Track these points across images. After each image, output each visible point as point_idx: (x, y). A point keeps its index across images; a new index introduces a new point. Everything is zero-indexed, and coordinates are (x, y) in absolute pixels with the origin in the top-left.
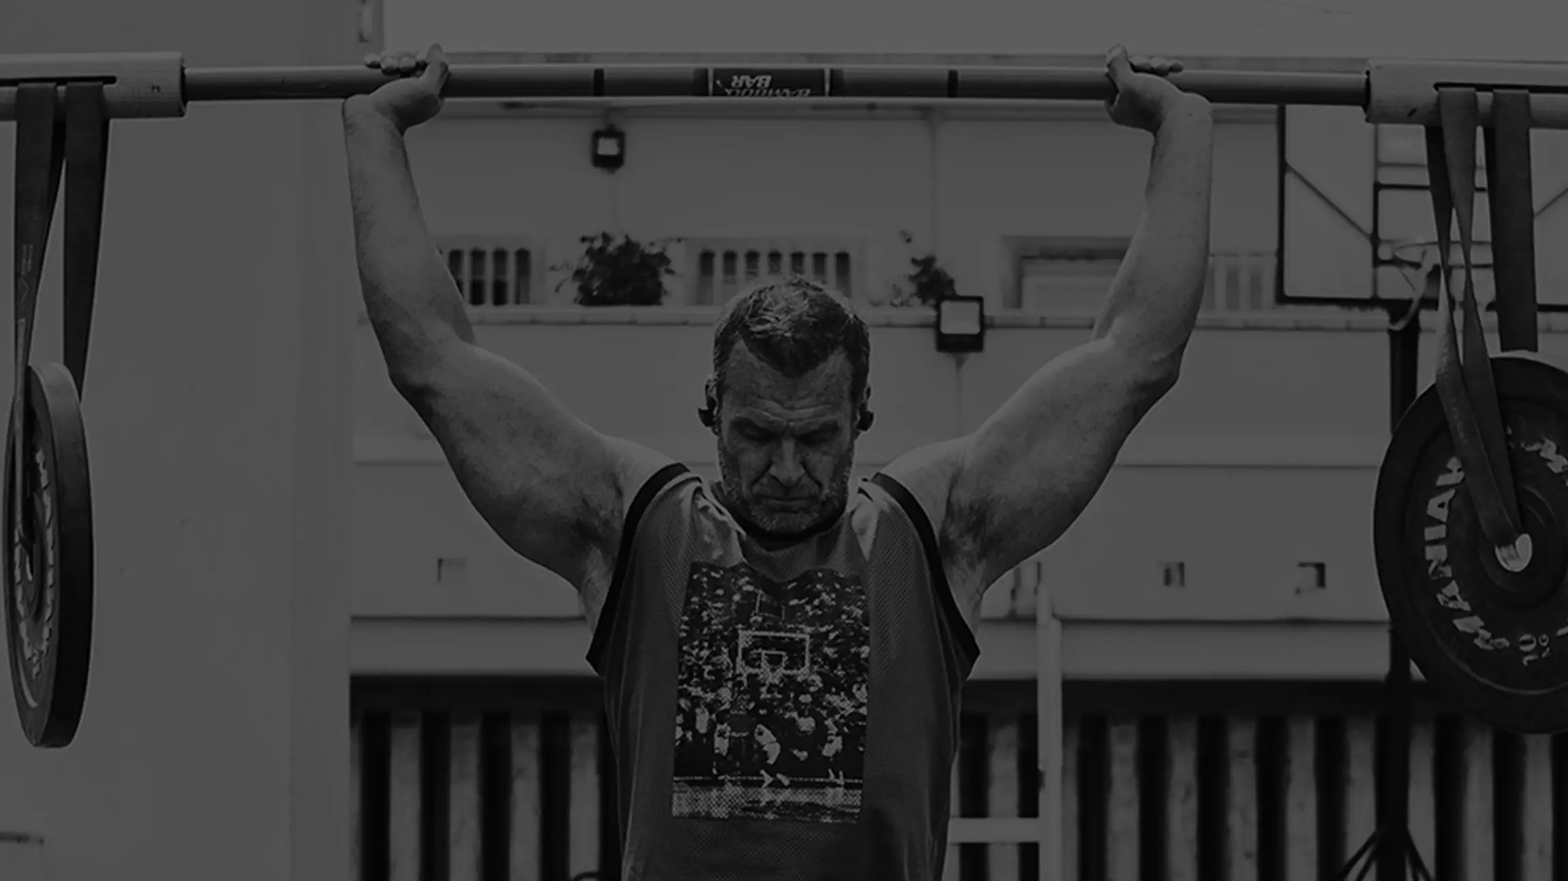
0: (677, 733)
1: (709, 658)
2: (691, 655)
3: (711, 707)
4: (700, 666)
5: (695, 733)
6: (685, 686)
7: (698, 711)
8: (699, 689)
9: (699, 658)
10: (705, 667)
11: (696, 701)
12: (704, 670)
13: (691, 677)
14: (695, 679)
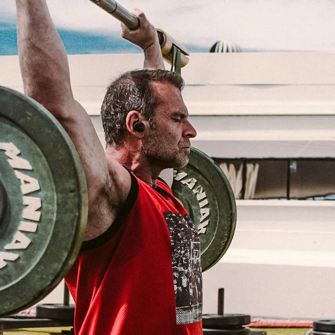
0: (175, 288)
1: (184, 254)
2: (178, 253)
3: (187, 275)
4: (181, 258)
5: (182, 287)
6: (175, 267)
7: (182, 278)
8: (182, 268)
9: (181, 254)
10: (183, 258)
11: (181, 273)
12: (183, 259)
13: (178, 263)
14: (180, 264)
